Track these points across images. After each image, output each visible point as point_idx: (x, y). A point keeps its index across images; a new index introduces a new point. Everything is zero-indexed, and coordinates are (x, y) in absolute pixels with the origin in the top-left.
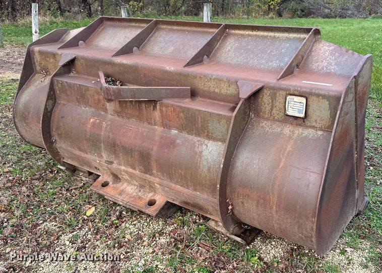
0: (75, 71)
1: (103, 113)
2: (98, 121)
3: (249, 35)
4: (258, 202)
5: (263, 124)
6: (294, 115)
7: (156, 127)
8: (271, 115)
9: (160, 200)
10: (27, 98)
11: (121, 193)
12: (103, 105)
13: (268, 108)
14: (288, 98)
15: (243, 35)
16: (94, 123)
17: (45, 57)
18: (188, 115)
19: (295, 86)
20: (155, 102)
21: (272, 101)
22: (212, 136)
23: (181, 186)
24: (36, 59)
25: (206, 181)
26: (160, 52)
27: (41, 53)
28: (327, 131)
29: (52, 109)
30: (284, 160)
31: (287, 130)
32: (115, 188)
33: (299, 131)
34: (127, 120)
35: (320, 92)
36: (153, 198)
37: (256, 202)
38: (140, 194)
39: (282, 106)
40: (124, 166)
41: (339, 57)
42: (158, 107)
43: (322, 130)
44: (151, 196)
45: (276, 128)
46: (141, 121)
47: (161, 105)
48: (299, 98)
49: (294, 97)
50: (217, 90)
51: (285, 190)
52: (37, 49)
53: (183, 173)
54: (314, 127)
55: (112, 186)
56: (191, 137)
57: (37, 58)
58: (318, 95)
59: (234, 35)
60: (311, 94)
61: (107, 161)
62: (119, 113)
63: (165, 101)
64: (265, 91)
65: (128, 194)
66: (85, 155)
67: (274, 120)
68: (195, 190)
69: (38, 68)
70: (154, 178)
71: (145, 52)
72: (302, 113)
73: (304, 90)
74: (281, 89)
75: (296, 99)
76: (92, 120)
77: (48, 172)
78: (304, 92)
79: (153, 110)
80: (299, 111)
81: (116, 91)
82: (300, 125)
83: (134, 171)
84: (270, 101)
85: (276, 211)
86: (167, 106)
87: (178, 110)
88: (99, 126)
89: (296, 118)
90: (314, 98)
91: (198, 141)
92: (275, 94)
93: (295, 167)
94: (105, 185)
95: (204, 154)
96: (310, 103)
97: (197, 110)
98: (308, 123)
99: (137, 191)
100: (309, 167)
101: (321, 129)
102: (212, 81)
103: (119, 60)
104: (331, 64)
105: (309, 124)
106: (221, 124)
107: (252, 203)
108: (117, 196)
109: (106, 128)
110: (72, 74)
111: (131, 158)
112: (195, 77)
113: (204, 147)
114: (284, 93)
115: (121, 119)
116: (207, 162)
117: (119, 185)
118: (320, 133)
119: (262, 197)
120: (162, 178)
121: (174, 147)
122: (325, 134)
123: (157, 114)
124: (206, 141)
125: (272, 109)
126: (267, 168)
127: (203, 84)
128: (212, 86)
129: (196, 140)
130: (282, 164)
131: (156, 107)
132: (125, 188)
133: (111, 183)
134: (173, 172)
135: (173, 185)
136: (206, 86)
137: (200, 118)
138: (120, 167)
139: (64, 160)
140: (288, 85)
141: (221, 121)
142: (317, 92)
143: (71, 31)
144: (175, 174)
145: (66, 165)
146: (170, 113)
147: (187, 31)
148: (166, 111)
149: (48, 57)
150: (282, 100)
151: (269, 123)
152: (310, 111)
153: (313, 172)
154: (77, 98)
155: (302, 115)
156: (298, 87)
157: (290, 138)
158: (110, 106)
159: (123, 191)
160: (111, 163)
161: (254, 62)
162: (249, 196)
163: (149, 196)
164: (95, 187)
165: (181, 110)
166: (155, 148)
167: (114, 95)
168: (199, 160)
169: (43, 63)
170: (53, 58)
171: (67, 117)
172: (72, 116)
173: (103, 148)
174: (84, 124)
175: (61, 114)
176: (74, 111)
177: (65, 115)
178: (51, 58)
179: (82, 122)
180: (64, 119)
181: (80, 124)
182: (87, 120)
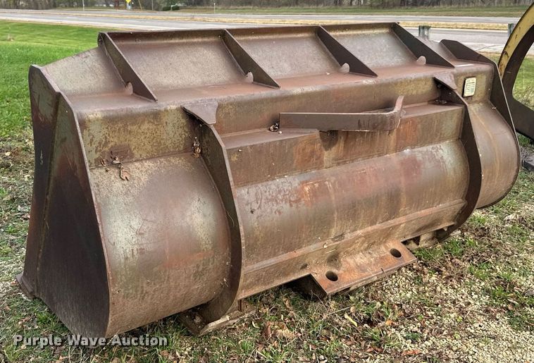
1: (313, 172)
2: (317, 185)
6: (468, 95)
9: (398, 246)
12: (318, 158)
16: (314, 193)
30: (489, 132)
34: (352, 164)
39: (461, 90)
48: (473, 79)
49: (470, 79)
52: (92, 112)
53: (433, 191)
54: (476, 101)
58: (481, 73)
60: (478, 73)
61: (337, 237)
70: (398, 219)
74: (461, 74)
76: (307, 189)
78: (475, 73)
93: (497, 134)
94: (332, 277)
95: (444, 158)
106: (453, 119)
109: (334, 187)
113: (441, 151)
116: (451, 165)
130: (491, 136)
135: (419, 213)
138: (356, 233)
141: (453, 117)
149: (133, 124)
150: (461, 85)
164: (329, 287)
168: (444, 166)
169: (114, 141)
170: (149, 122)
171: (260, 207)
172: (268, 200)
173: (336, 219)
174: (298, 201)
175: (248, 208)
176: (266, 192)
177: (255, 206)
178: (143, 122)
179: (292, 199)
180: (257, 212)
181: (291, 205)
182: (300, 192)
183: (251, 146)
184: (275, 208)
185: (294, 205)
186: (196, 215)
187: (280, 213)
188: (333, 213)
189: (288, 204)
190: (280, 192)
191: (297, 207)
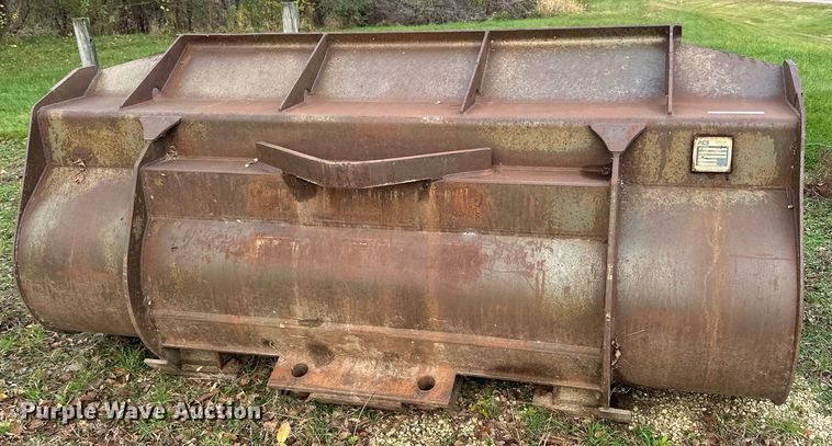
0: (177, 149)
1: (283, 225)
2: (276, 242)
3: (541, 48)
4: (680, 332)
5: (648, 195)
6: (709, 170)
7: (425, 232)
8: (660, 177)
9: (443, 376)
10: (51, 223)
11: (348, 378)
12: (287, 208)
13: (654, 165)
14: (696, 142)
15: (528, 49)
16: (266, 250)
17: (84, 129)
18: (504, 199)
19: (708, 121)
20: (425, 184)
21: (663, 152)
22: (560, 230)
23: (498, 336)
24: (52, 137)
25: (561, 316)
26: (363, 95)
27: (70, 121)
28: (771, 189)
29: (142, 236)
30: (716, 248)
31: (700, 197)
32: (327, 374)
33: (722, 196)
34: (350, 230)
35: (757, 125)
36: (423, 375)
37: (675, 332)
38: (390, 372)
39: (684, 158)
40: (353, 321)
41: (732, 69)
42: (432, 193)
43: (762, 189)
44: (419, 372)
45: (678, 198)
46: (384, 226)
47: (441, 188)
48: (719, 139)
49: (709, 139)
50: (543, 147)
51: (733, 299)
52: (56, 112)
53: (505, 310)
54: (746, 186)
55: (318, 370)
56: (509, 240)
57: (58, 134)
58: (754, 131)
59: (510, 49)
60: (741, 130)
61: (306, 321)
62: (325, 220)
63: (449, 179)
64: (649, 135)
65: (365, 379)
66: (243, 320)
67: (667, 185)
68: (533, 337)
69: (58, 154)
70: (430, 333)
71: (328, 98)
72: (726, 165)
73: (727, 124)
74: (680, 128)
75: (713, 141)
76: (259, 243)
77: (109, 381)
78: (728, 129)
79: (420, 199)
80: (721, 162)
81: (360, 171)
82: (720, 186)
83: (378, 329)
84: (659, 152)
85: (718, 340)
86: (454, 188)
87: (480, 191)
88: (283, 252)
89: (711, 175)
90: (747, 136)
91: (529, 243)
92: (670, 139)
93: (741, 256)
94: (300, 372)
95: (548, 264)
96: (740, 145)
97: (526, 185)
98: (734, 180)
99: (380, 368)
100: (767, 252)
101: (760, 188)
102: (533, 131)
103: (299, 115)
104: (724, 82)
105: (737, 182)
106: (581, 203)
107: (666, 337)
108: (342, 387)
109: (301, 252)
110: (168, 157)
111: (374, 302)
112: (493, 129)
113: (546, 253)
114: (687, 135)
115: (333, 231)
116: (561, 279)
117: (334, 366)
118: (760, 194)
119: (688, 320)
120: (451, 328)
121: (479, 263)
122: (769, 194)
123: (429, 207)
124: (547, 242)
125: (662, 167)
126: (688, 267)
127: (510, 139)
128: (532, 141)
129: (523, 244)
130: (716, 256)
131: (427, 193)
132: (351, 369)
133: (312, 367)
134: (482, 311)
135: (479, 337)
136: (516, 142)
137: (532, 200)
138: (341, 326)
139: (166, 344)
140: (694, 120)
141: (581, 200)
142: (751, 125)
143: (105, 71)
144: (486, 314)
145: (167, 354)
146: (461, 201)
147: (403, 49)
148: (452, 198)
149: (92, 128)
150: (684, 148)
151: (659, 191)
152: (740, 157)
153: (777, 259)
154: (210, 203)
155: (725, 169)
156: (714, 121)
157: (711, 210)
158: (304, 208)
159: (348, 374)
160: (317, 322)
161: (575, 91)
162: (658, 325)
163: (415, 373)
164: (279, 380)
165: (487, 191)
166: (434, 274)
167: (354, 179)
168: (541, 277)
169: (76, 143)
170: (108, 129)
171: (185, 247)
172: (200, 242)
173: (296, 294)
174: (239, 254)
175: (170, 244)
176: (201, 231)
177: (180, 244)
178: (101, 129)
179: (232, 249)
180: (179, 252)
181: (227, 257)
182: (246, 245)
183: (179, 173)
184: (205, 253)
185: (232, 257)
186: (110, 233)
187: (209, 260)
188: (291, 285)
189: (224, 254)
190: (220, 236)
191: (235, 262)
